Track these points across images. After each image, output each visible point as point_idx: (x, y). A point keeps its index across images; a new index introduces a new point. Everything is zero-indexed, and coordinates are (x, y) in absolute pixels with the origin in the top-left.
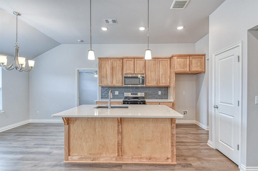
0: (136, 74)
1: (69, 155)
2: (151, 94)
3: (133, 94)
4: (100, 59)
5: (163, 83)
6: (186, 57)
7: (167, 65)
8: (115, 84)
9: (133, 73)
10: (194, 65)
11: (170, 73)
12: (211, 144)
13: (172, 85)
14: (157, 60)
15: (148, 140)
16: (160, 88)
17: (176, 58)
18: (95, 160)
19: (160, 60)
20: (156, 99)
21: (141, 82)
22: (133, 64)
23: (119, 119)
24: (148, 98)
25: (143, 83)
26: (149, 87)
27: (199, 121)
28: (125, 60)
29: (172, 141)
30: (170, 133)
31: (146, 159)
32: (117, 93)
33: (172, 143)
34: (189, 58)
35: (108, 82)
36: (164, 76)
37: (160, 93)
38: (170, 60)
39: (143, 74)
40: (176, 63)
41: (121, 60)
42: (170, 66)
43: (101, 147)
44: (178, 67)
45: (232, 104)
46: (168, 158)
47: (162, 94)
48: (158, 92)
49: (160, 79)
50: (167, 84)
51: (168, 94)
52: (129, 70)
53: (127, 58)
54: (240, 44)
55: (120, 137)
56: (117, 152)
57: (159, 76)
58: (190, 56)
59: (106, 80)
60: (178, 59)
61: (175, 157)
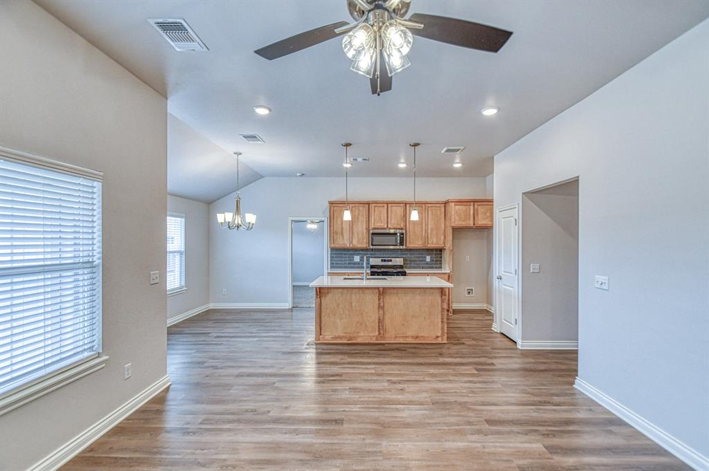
0: (390, 228)
1: (321, 335)
2: (414, 261)
3: (385, 261)
4: (331, 203)
5: (433, 243)
6: (469, 204)
7: (440, 215)
8: (356, 243)
9: (385, 226)
10: (480, 216)
11: (445, 227)
12: (496, 328)
13: (448, 246)
14: (424, 205)
15: (414, 316)
16: (429, 251)
17: (453, 204)
18: (352, 340)
19: (429, 205)
20: (423, 268)
21: (399, 242)
22: (386, 212)
23: (381, 289)
24: (410, 268)
25: (402, 244)
26: (411, 250)
27: (491, 305)
28: (372, 206)
29: (442, 316)
30: (440, 307)
31: (412, 337)
32: (357, 259)
33: (442, 319)
34: (474, 205)
35: (344, 242)
36: (434, 232)
37: (428, 259)
38: (445, 207)
39: (402, 229)
40: (453, 213)
41: (367, 206)
42: (445, 215)
43: (358, 325)
44: (457, 218)
45: (511, 273)
46: (437, 337)
47: (432, 260)
48: (425, 257)
49: (429, 236)
50: (440, 245)
51: (441, 261)
52: (378, 222)
53: (376, 203)
54: (517, 206)
55: (381, 312)
56: (377, 330)
57: (426, 231)
58: (474, 201)
59: (341, 237)
60: (457, 207)
61: (446, 335)
